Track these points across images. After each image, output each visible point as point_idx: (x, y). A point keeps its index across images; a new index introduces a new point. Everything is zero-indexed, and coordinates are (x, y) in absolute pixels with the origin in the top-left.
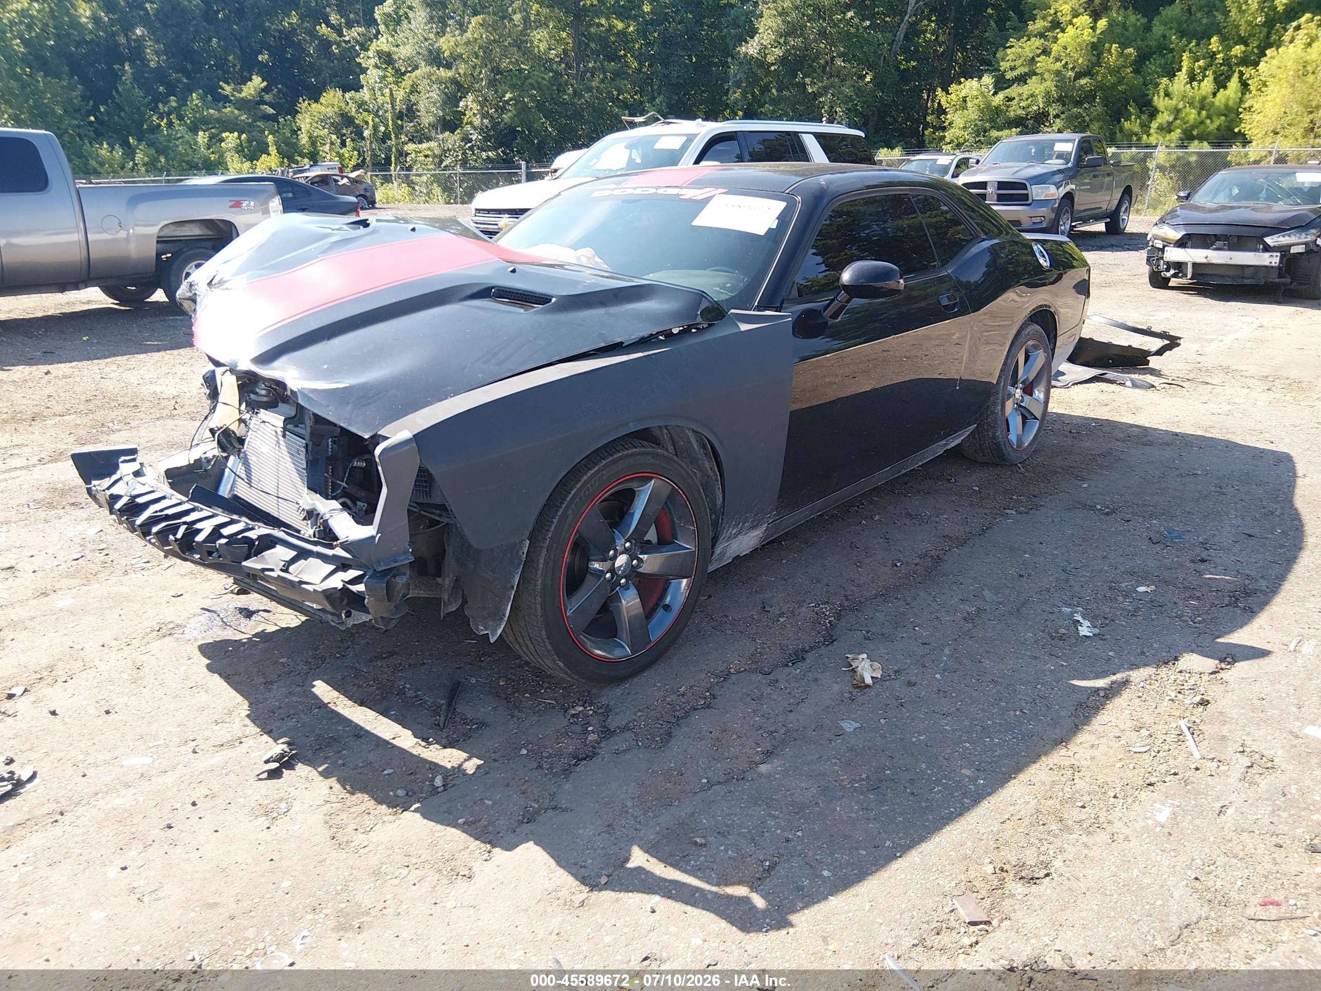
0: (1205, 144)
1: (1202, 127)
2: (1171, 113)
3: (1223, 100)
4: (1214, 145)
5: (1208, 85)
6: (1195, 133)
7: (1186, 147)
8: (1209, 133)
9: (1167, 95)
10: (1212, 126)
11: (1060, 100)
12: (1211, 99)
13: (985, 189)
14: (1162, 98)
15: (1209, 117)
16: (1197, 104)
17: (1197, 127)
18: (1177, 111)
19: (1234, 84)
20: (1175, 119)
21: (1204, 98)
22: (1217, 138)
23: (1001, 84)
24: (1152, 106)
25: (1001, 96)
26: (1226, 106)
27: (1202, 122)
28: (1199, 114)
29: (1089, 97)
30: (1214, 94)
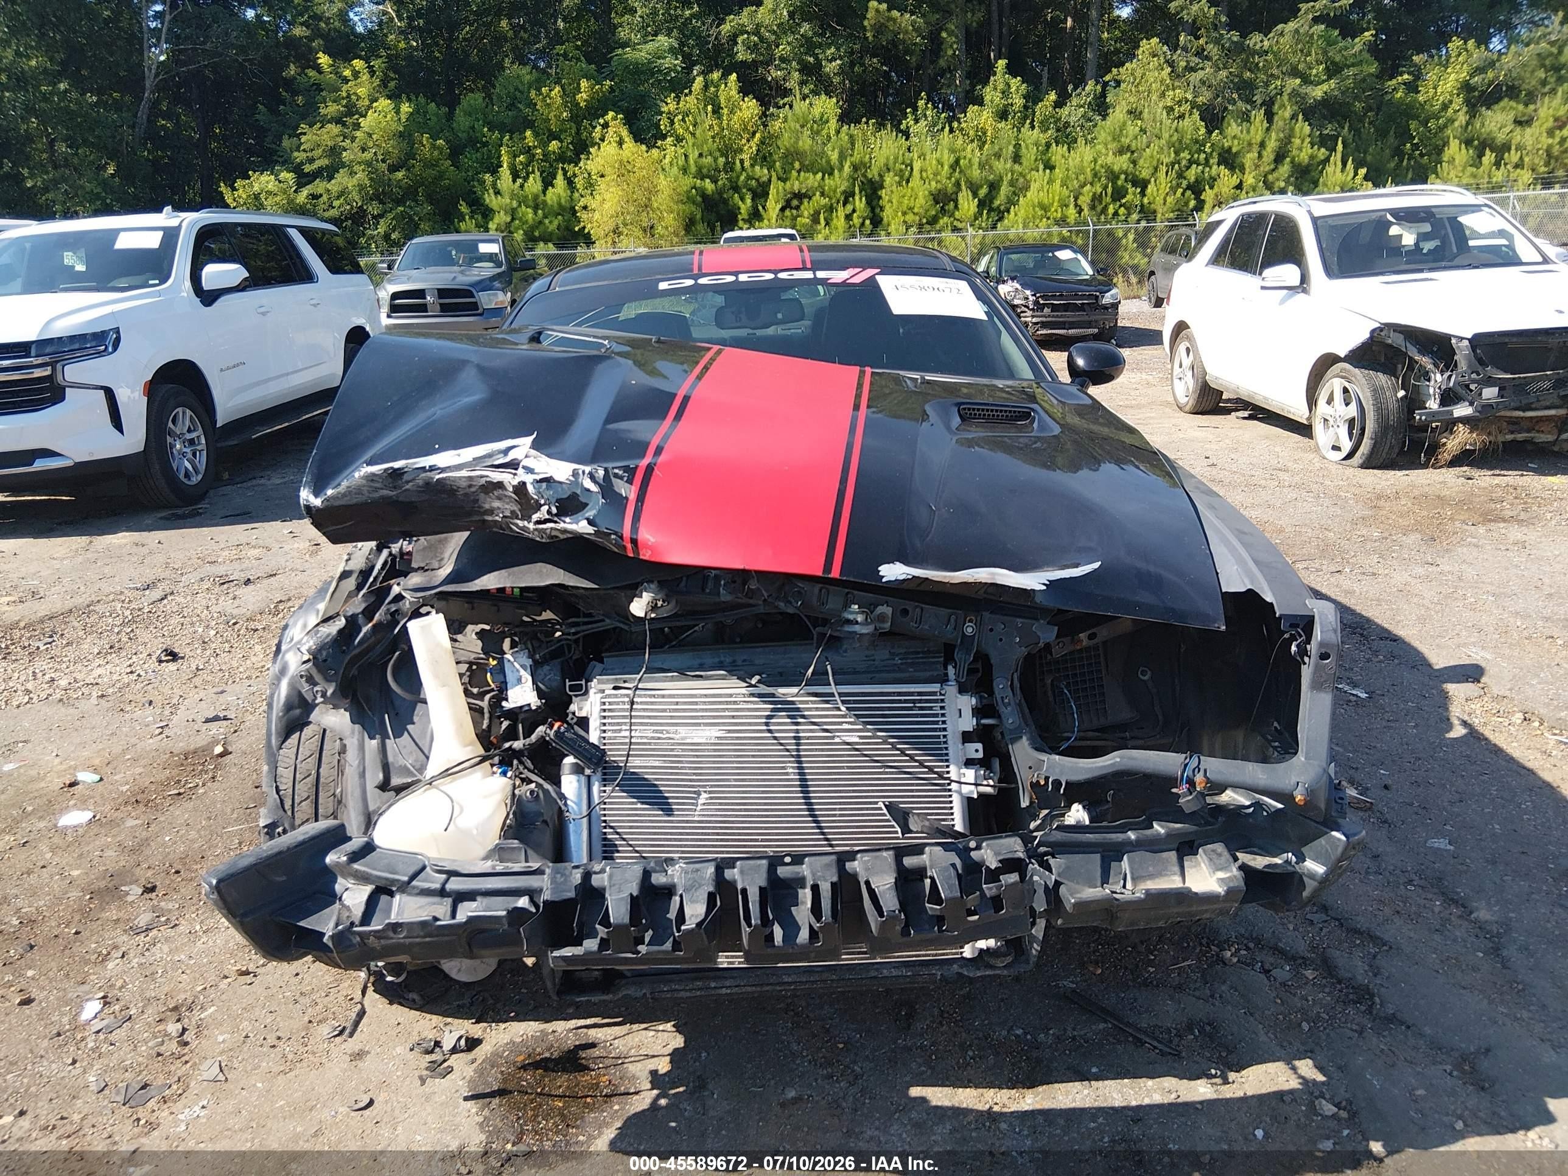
0: (550, 245)
1: (542, 228)
2: (506, 213)
3: (555, 199)
4: (559, 246)
5: (534, 184)
6: (537, 234)
7: (532, 249)
8: (551, 234)
9: (497, 193)
10: (553, 225)
11: (377, 197)
12: (542, 197)
13: (425, 298)
14: (493, 197)
15: (545, 217)
16: (531, 203)
17: (537, 227)
18: (513, 213)
19: (560, 181)
20: (513, 219)
21: (536, 197)
22: (559, 239)
23: (304, 179)
24: (482, 205)
25: (305, 192)
26: (559, 204)
27: (540, 222)
28: (535, 213)
29: (409, 193)
30: (544, 192)
